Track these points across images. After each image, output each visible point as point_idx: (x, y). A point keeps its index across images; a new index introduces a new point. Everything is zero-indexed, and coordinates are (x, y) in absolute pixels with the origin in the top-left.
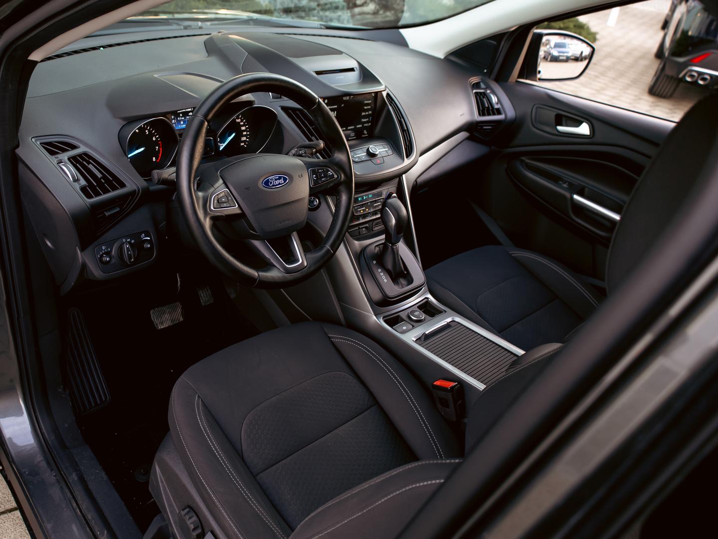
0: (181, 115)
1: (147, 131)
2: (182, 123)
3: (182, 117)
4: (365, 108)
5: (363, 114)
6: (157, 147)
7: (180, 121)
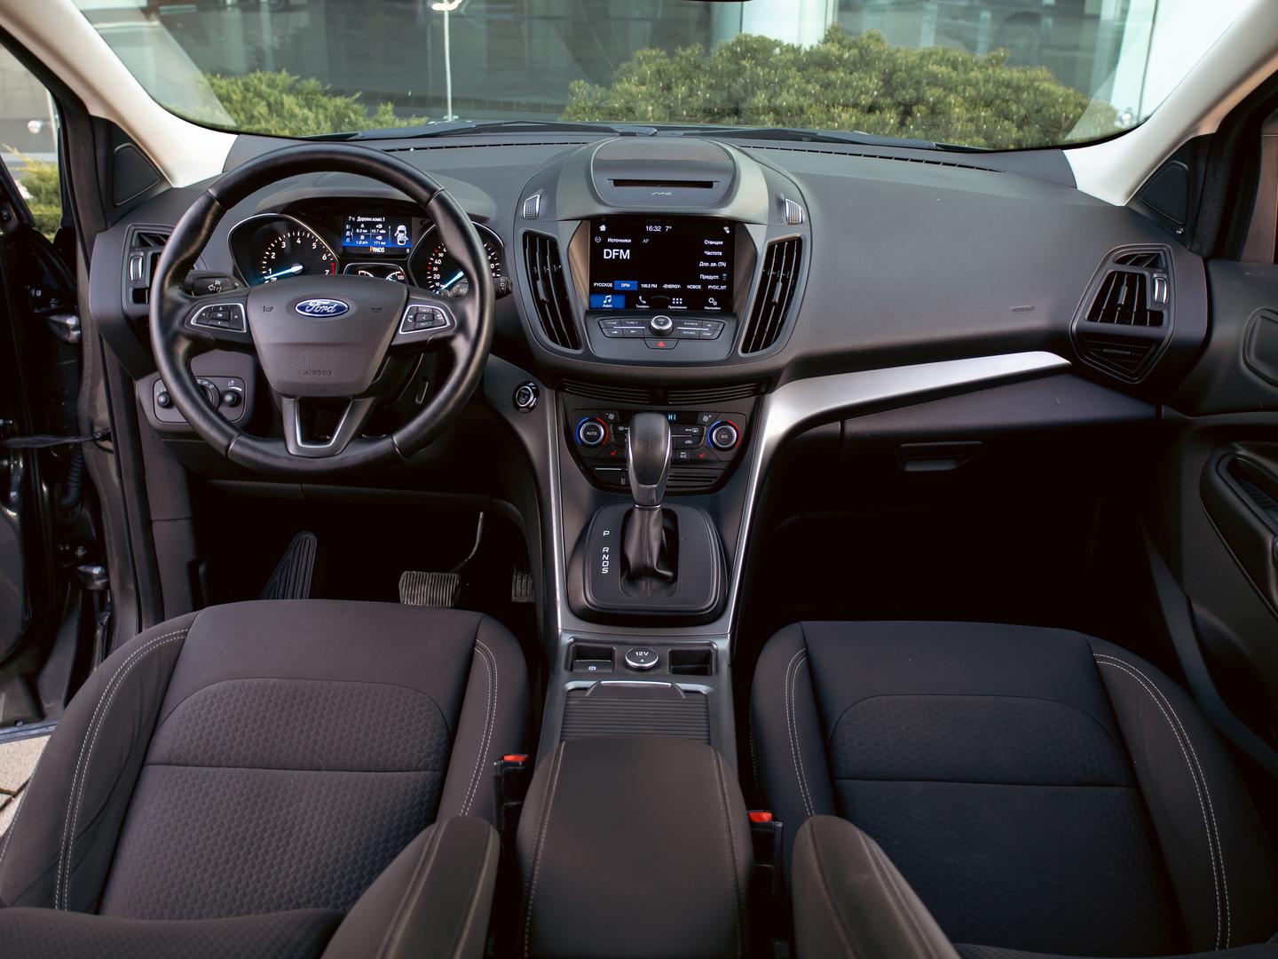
0: (362, 226)
1: (314, 244)
2: (362, 237)
3: (363, 229)
4: (709, 253)
5: (702, 264)
6: (328, 271)
7: (360, 234)
